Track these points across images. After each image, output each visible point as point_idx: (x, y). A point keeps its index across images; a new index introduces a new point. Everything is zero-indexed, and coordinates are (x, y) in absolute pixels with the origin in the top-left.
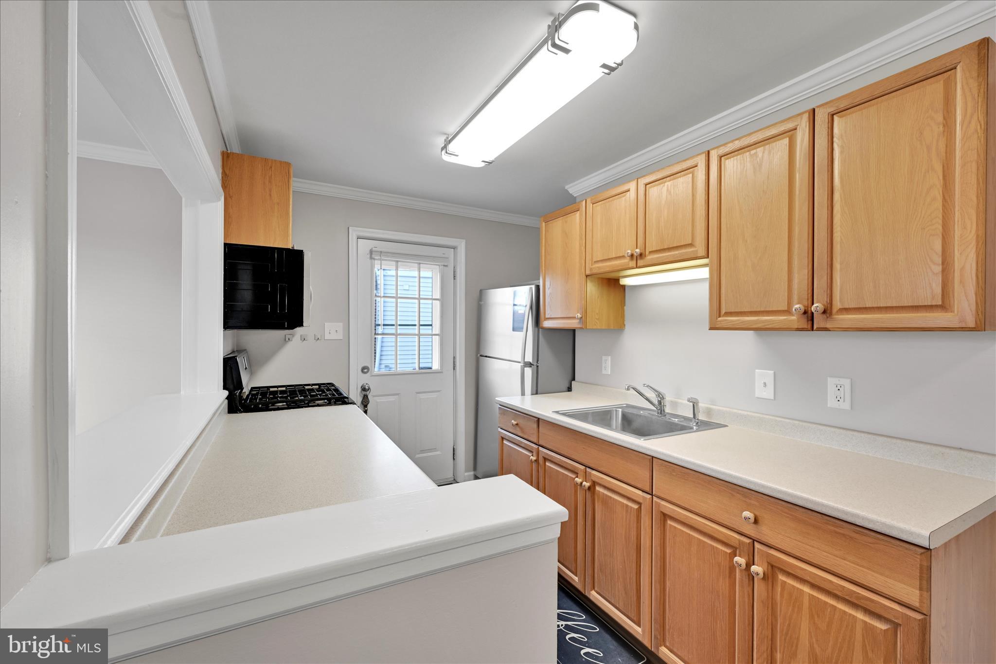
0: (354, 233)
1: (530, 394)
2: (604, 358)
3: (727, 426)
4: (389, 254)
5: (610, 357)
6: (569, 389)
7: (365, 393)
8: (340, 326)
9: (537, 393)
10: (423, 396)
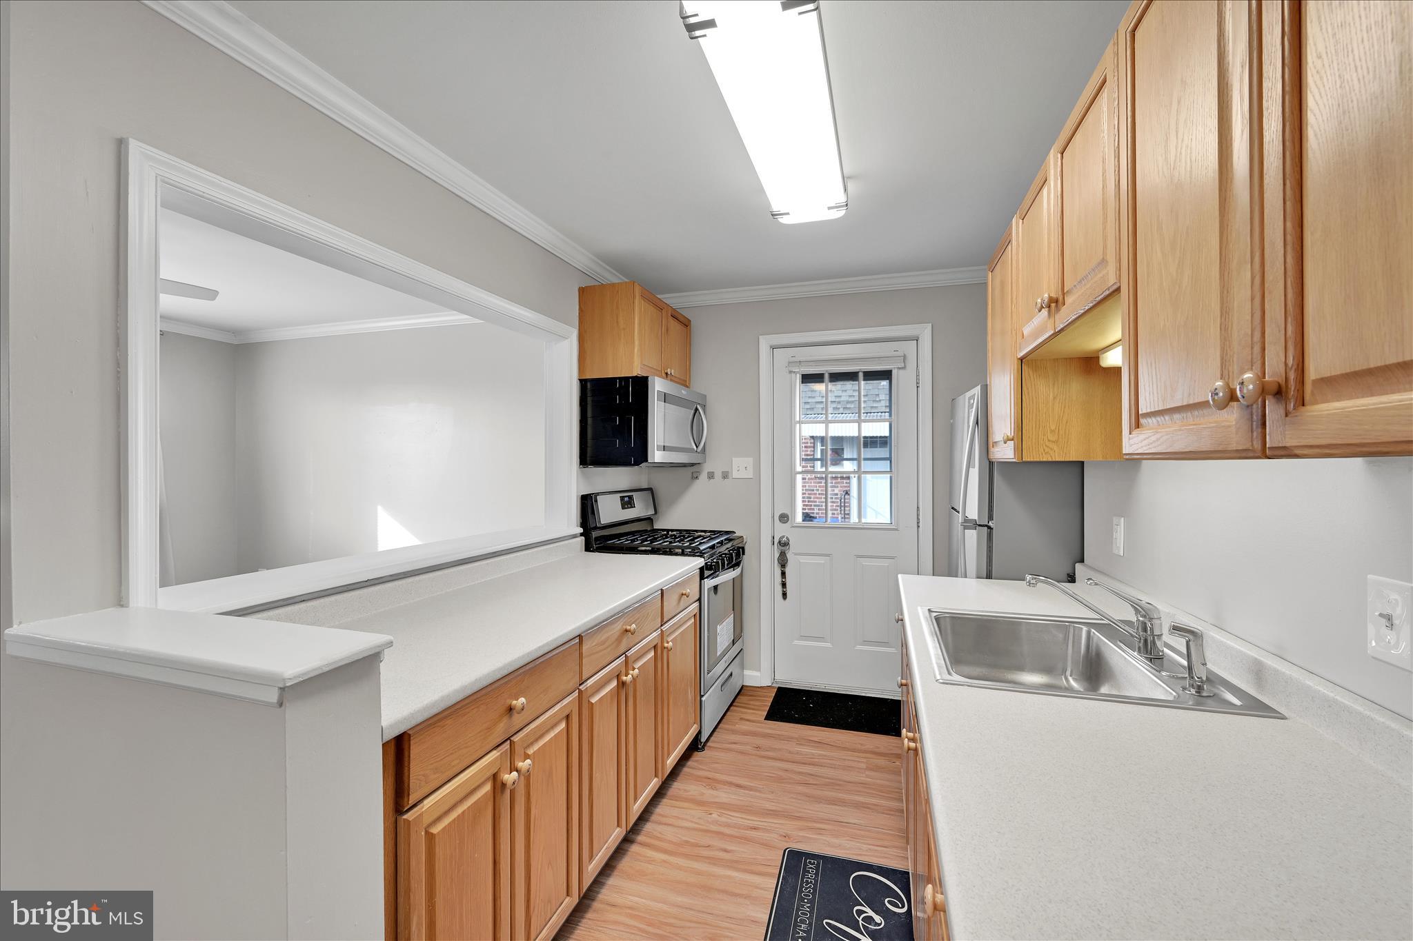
0: (764, 343)
1: (975, 576)
2: (1115, 520)
3: (1284, 718)
4: (811, 364)
5: (1123, 519)
6: (1071, 579)
7: (783, 548)
8: (749, 461)
9: (989, 576)
10: (866, 562)
